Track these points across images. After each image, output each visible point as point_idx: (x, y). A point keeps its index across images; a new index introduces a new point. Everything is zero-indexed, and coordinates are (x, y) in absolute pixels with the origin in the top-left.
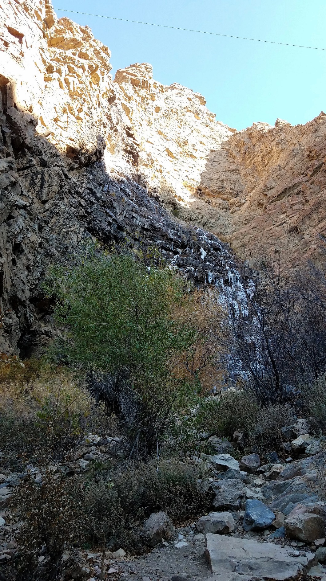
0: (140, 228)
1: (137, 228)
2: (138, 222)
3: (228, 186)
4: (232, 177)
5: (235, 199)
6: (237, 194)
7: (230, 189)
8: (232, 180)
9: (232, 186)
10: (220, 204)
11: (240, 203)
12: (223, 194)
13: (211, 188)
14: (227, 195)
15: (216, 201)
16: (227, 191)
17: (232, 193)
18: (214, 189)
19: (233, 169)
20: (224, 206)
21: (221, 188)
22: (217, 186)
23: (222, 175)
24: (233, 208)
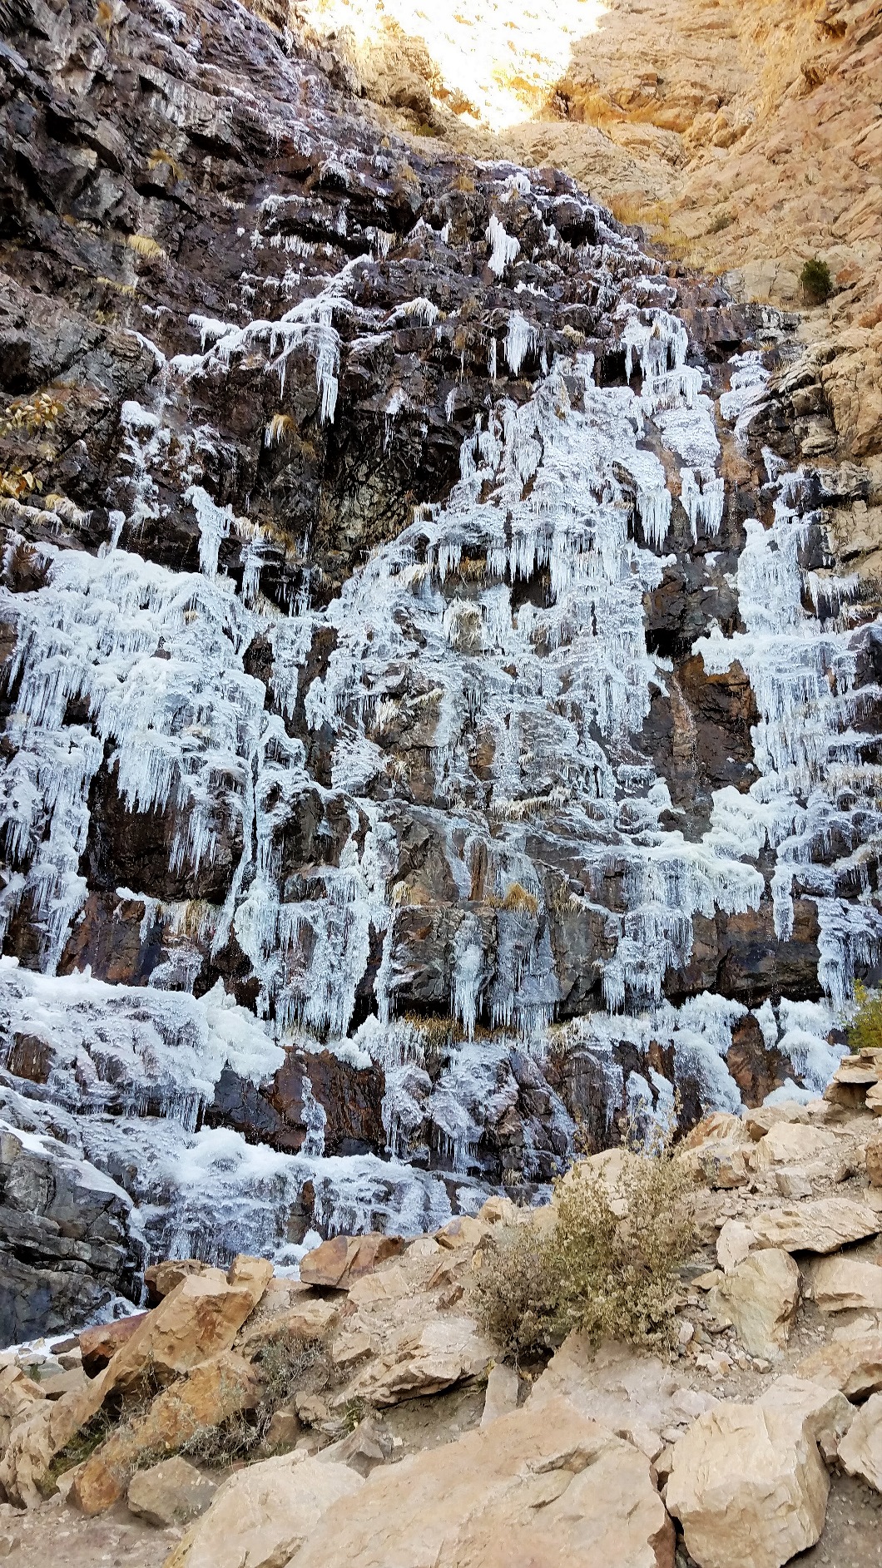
0: (183, 140)
1: (167, 138)
2: (171, 109)
3: (682, 76)
4: (700, 48)
5: (711, 115)
6: (720, 103)
7: (694, 85)
8: (700, 56)
9: (699, 75)
10: (644, 142)
11: (731, 130)
12: (662, 106)
13: (608, 88)
14: (676, 111)
15: (628, 135)
16: (679, 92)
17: (697, 101)
18: (621, 89)
19: (708, 21)
20: (663, 149)
21: (653, 85)
22: (636, 76)
23: (662, 41)
24: (701, 153)
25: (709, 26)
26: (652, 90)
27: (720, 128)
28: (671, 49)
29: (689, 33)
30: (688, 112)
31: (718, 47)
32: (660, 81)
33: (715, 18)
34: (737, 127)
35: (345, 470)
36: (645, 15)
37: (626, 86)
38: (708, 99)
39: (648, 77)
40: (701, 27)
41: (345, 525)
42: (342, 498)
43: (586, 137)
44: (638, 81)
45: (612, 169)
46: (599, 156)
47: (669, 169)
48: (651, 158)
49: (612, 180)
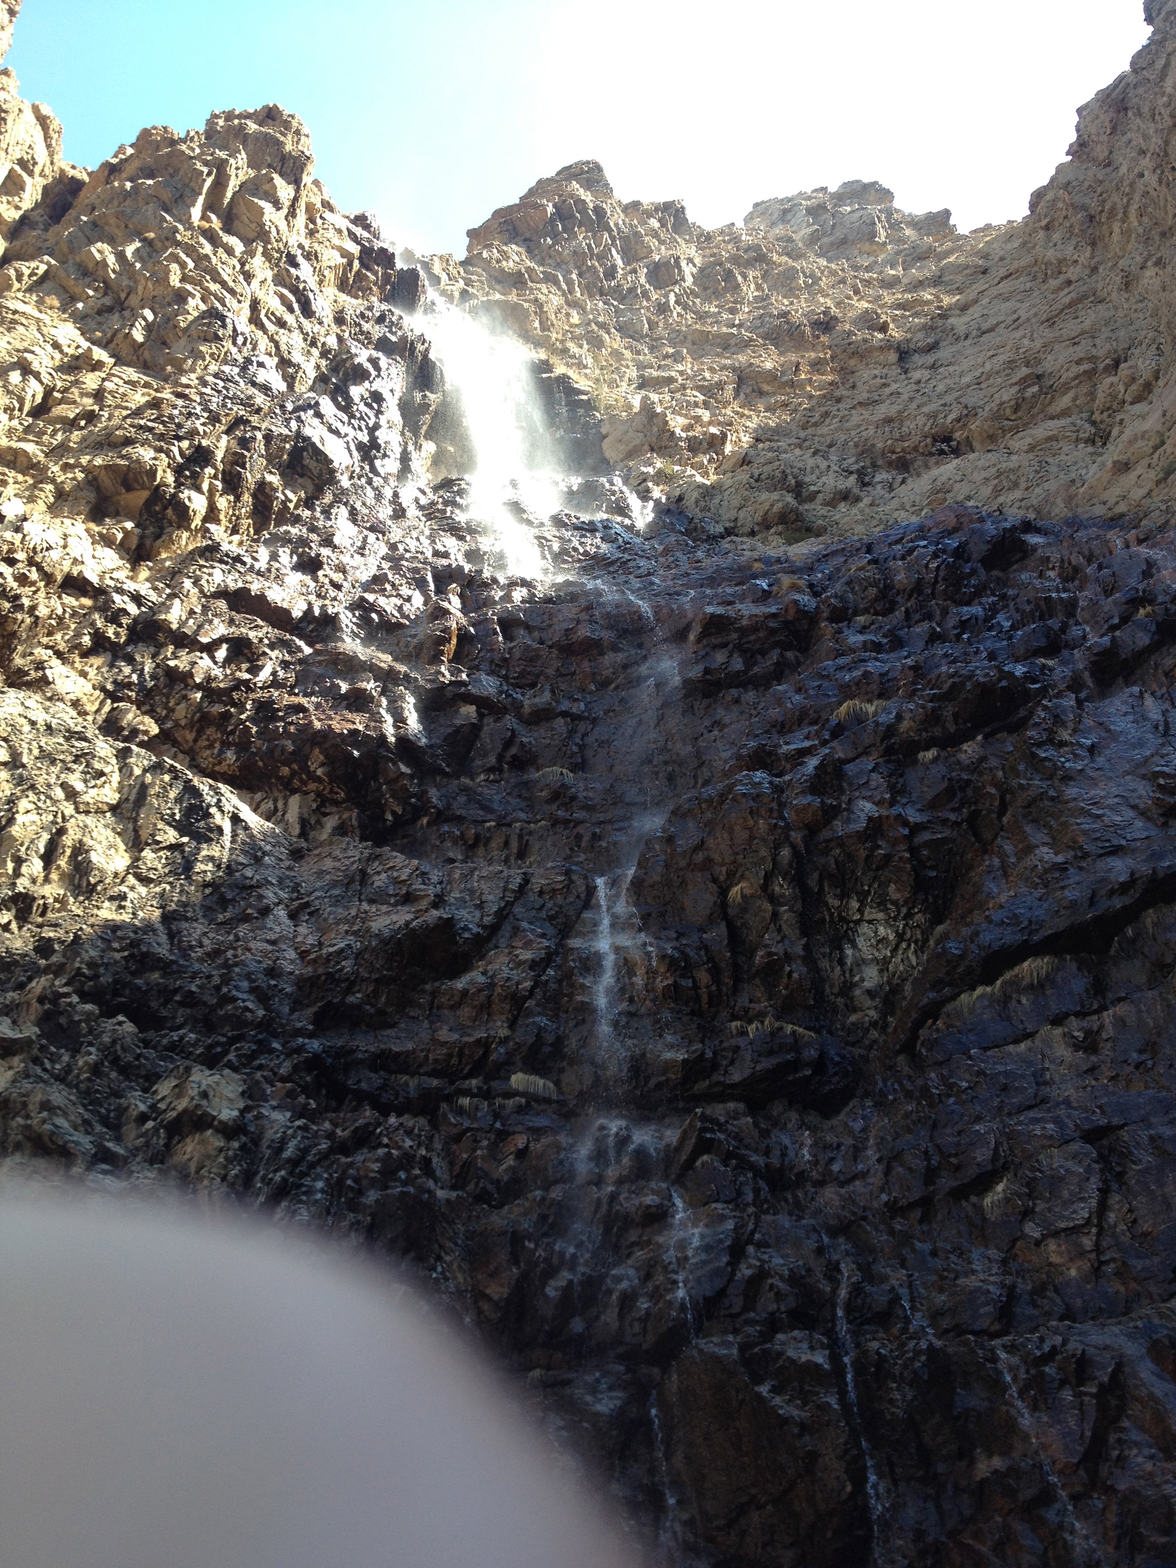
3: (1061, 360)
4: (1070, 328)
5: (1113, 379)
6: (1117, 363)
7: (1078, 363)
8: (1073, 334)
9: (1080, 351)
10: (1049, 439)
11: (1141, 381)
12: (1053, 398)
13: (987, 409)
14: (1071, 394)
15: (1029, 440)
16: (1066, 376)
17: (1090, 374)
18: (1002, 404)
19: (1067, 300)
20: (1074, 435)
21: (1034, 384)
22: (1012, 385)
23: (1026, 342)
24: (1118, 418)
25: (1070, 305)
26: (1035, 389)
27: (1127, 386)
28: (1038, 344)
29: (1050, 322)
30: (1085, 389)
31: (1089, 317)
32: (1039, 377)
33: (1073, 295)
34: (1147, 375)
35: (831, 915)
36: (1000, 329)
37: (1005, 398)
38: (1101, 366)
39: (1024, 380)
40: (1061, 311)
41: (857, 978)
42: (841, 950)
43: (980, 464)
44: (1016, 388)
45: (1023, 479)
46: (1001, 474)
47: (1090, 449)
48: (1065, 449)
49: (1027, 489)
